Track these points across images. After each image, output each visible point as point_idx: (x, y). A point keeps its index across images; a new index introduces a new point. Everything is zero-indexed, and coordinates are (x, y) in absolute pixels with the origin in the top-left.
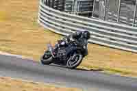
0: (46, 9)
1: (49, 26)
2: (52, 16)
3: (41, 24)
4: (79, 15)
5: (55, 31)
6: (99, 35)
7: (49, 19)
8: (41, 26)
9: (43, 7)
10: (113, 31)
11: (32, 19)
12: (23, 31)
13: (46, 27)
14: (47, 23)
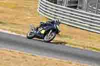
4: (68, 7)
6: (82, 21)
7: (46, 9)
10: (92, 19)
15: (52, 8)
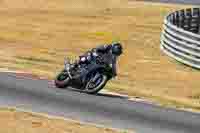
0: (172, 30)
1: (176, 55)
2: (180, 40)
3: (165, 51)
5: (185, 62)
7: (177, 44)
8: (164, 55)
9: (168, 27)
11: (153, 44)
12: (138, 61)
13: (172, 56)
14: (173, 50)
15: (189, 43)
